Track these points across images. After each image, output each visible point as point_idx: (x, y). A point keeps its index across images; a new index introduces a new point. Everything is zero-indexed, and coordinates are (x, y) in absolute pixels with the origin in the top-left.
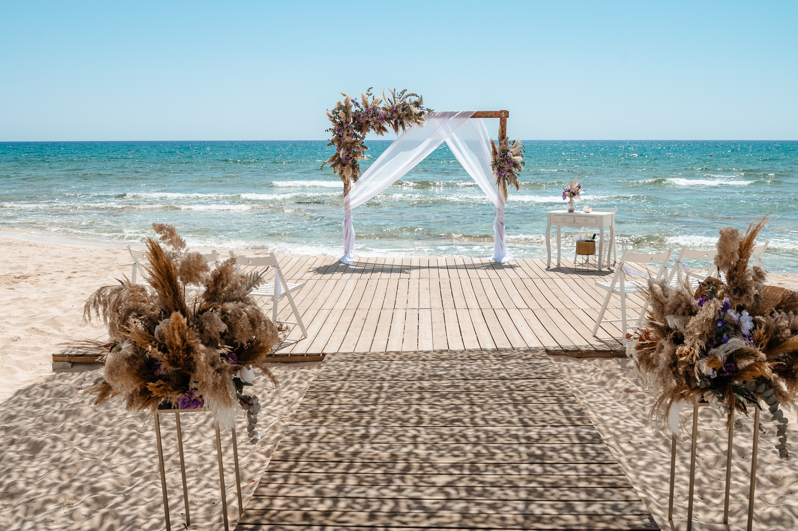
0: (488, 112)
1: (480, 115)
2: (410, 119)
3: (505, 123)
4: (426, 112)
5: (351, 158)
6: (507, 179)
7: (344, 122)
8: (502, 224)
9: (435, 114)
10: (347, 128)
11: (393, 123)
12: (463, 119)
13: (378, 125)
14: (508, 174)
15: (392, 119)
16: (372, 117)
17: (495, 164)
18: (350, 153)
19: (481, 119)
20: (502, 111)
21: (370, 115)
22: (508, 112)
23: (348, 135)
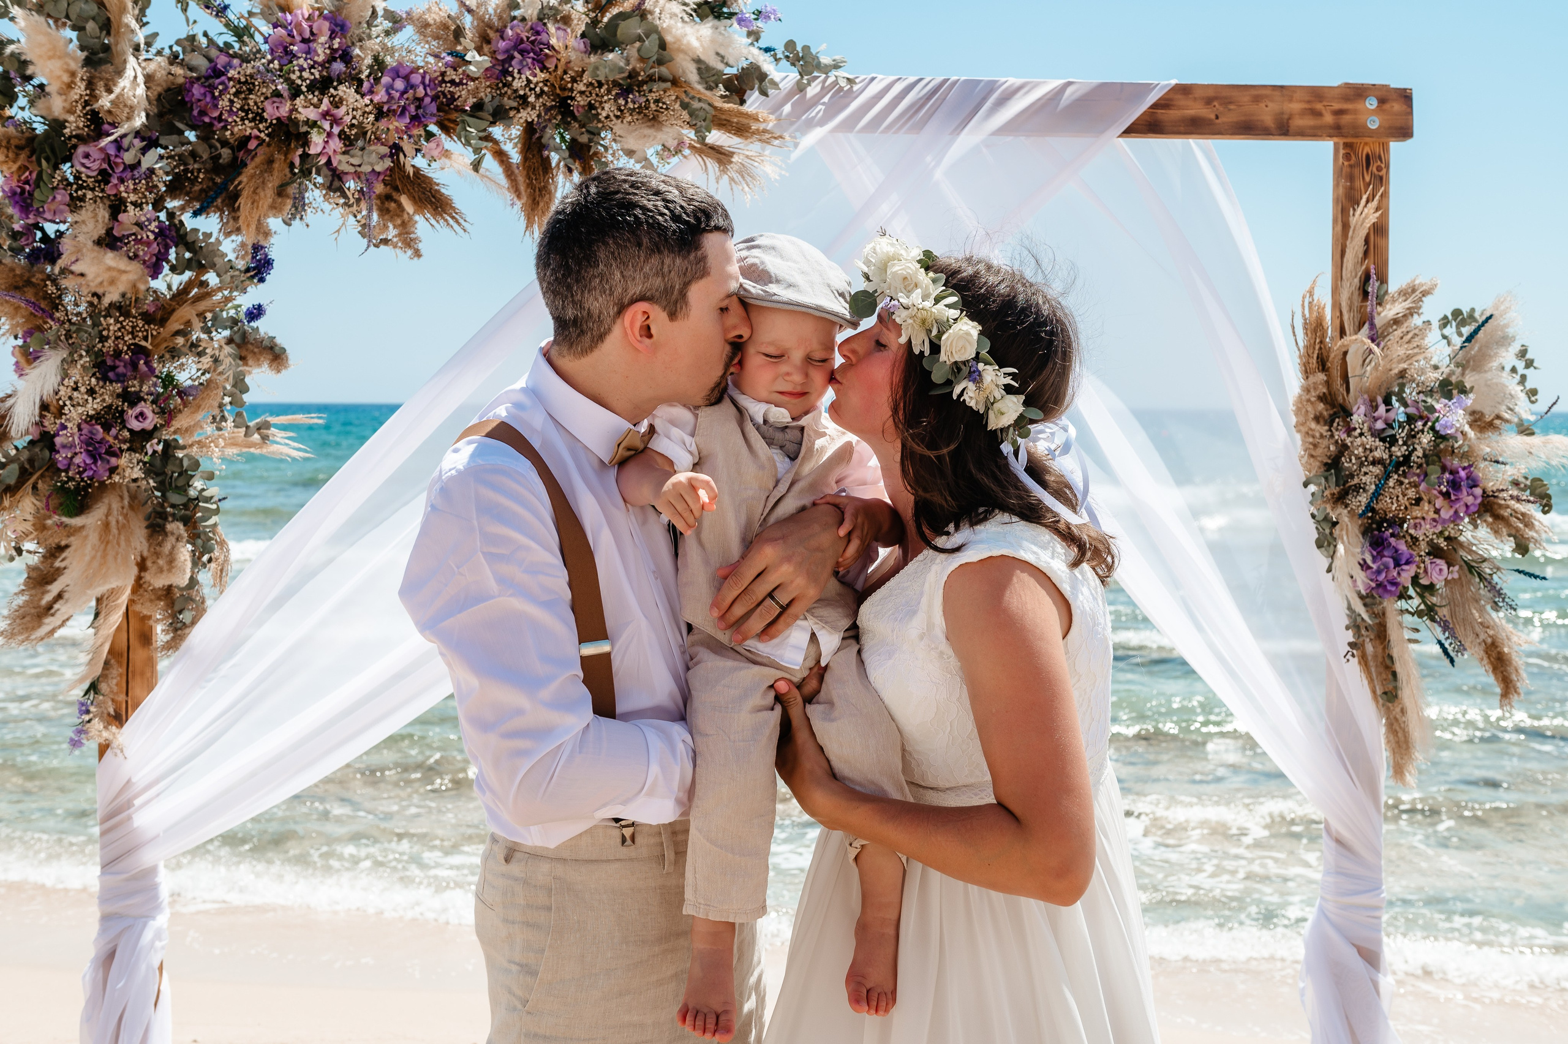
0: (1258, 93)
1: (1196, 109)
2: (651, 117)
3: (1381, 181)
4: (783, 75)
5: (139, 439)
6: (1429, 612)
7: (75, 124)
8: (1371, 957)
9: (842, 95)
10: (104, 177)
11: (515, 157)
12: (1064, 144)
13: (375, 160)
14: (1439, 573)
15: (500, 115)
16: (323, 85)
17: (1340, 499)
18: (133, 399)
19: (1196, 146)
20: (1358, 92)
21: (303, 71)
22: (1406, 96)
23: (109, 241)
